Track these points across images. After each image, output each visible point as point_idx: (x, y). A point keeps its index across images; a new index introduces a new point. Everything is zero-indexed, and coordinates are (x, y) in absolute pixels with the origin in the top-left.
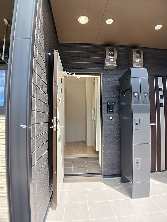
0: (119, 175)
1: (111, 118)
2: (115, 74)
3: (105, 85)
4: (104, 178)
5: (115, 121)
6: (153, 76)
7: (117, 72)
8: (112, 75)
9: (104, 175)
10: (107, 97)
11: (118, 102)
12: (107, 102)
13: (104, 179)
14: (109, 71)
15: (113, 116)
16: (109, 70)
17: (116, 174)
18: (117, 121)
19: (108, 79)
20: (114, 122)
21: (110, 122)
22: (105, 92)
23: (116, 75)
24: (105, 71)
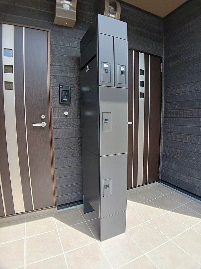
0: (81, 202)
1: (66, 113)
2: (73, 37)
3: (56, 53)
4: (58, 209)
5: (73, 118)
6: (133, 50)
7: (77, 33)
8: (69, 37)
9: (57, 205)
10: (58, 75)
11: (77, 87)
12: (59, 85)
13: (58, 211)
14: (64, 29)
15: (70, 109)
16: (62, 28)
17: (76, 200)
18: (76, 118)
19: (61, 44)
20: (71, 120)
21: (65, 120)
22: (56, 65)
23: (76, 38)
24: (57, 28)
